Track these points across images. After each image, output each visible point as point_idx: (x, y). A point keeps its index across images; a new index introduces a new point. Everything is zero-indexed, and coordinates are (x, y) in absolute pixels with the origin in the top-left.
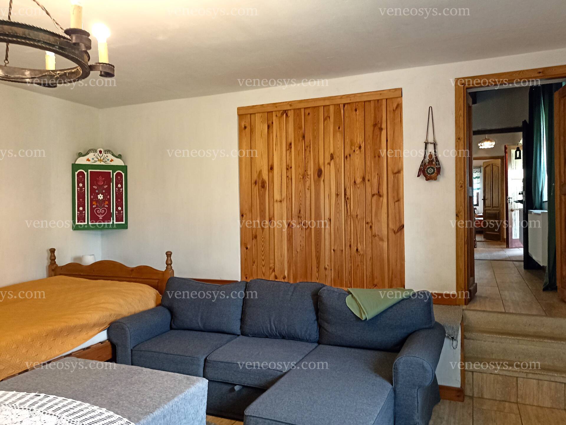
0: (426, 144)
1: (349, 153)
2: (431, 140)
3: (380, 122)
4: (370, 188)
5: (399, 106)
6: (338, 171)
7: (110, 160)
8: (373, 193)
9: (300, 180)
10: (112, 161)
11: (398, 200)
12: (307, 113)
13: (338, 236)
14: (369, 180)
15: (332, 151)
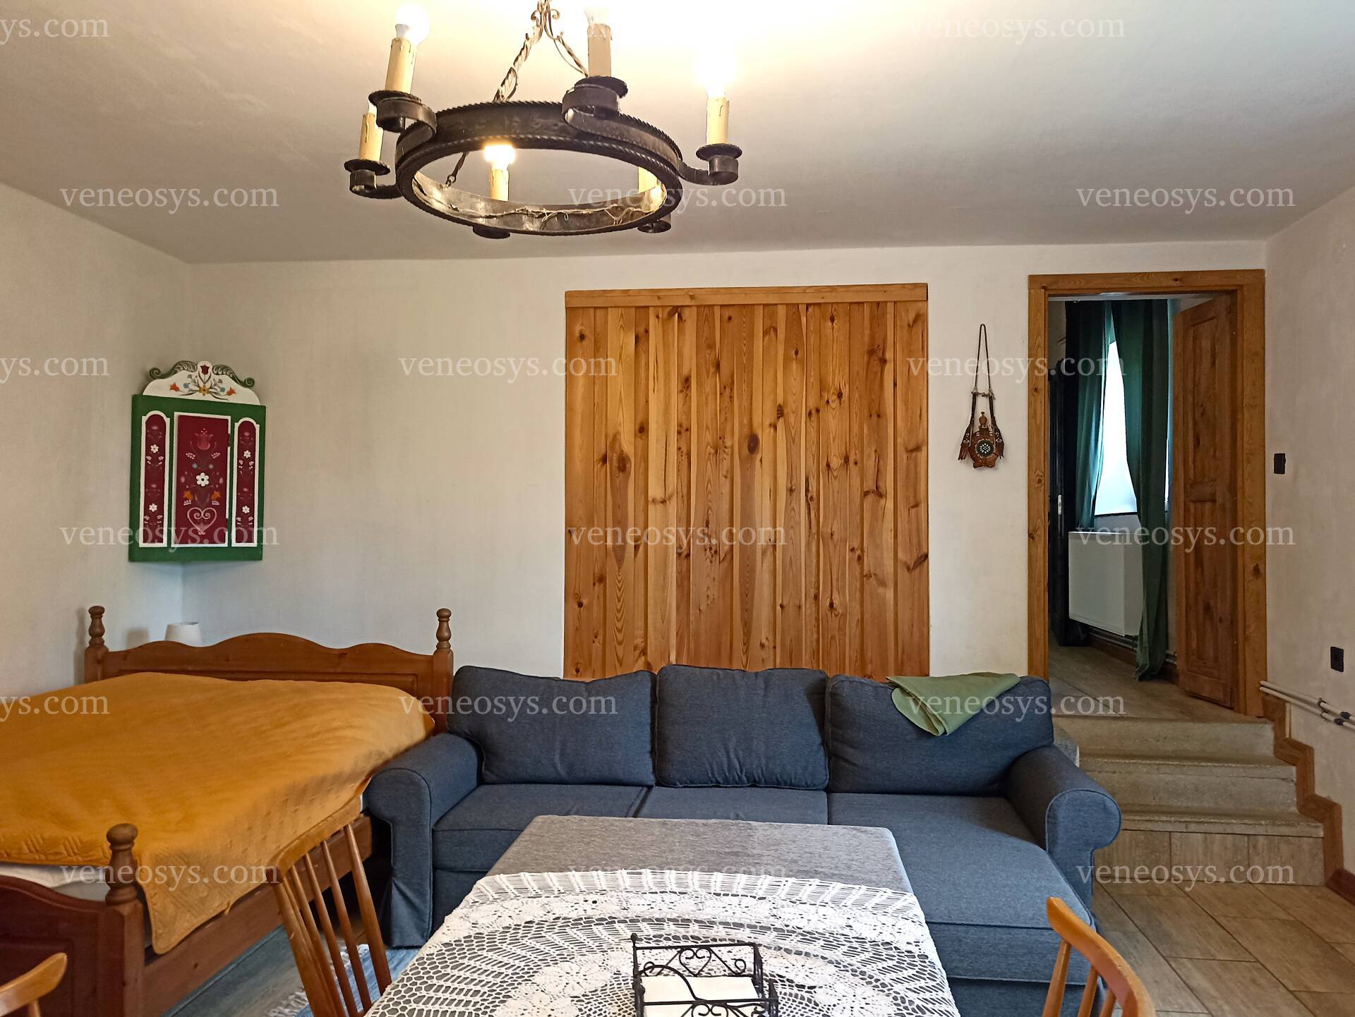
0: (975, 395)
1: (815, 406)
2: (983, 388)
3: (881, 347)
4: (859, 479)
5: (920, 319)
6: (792, 441)
7: (227, 389)
8: (865, 490)
9: (709, 457)
10: (231, 392)
11: (917, 502)
12: (727, 317)
13: (791, 575)
14: (856, 463)
15: (780, 400)
